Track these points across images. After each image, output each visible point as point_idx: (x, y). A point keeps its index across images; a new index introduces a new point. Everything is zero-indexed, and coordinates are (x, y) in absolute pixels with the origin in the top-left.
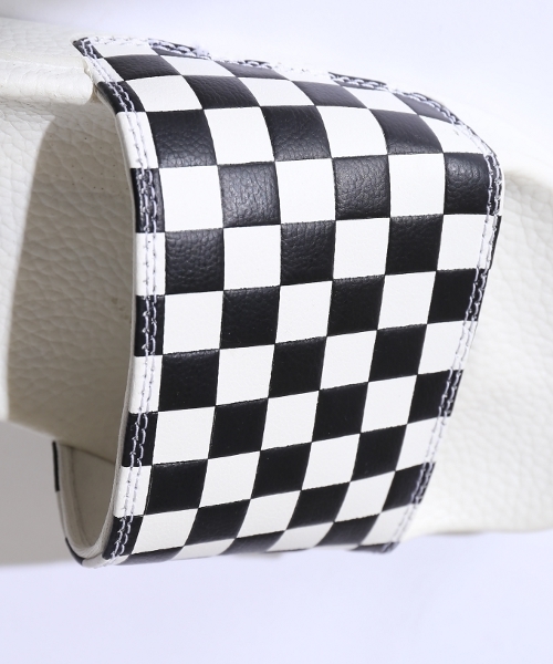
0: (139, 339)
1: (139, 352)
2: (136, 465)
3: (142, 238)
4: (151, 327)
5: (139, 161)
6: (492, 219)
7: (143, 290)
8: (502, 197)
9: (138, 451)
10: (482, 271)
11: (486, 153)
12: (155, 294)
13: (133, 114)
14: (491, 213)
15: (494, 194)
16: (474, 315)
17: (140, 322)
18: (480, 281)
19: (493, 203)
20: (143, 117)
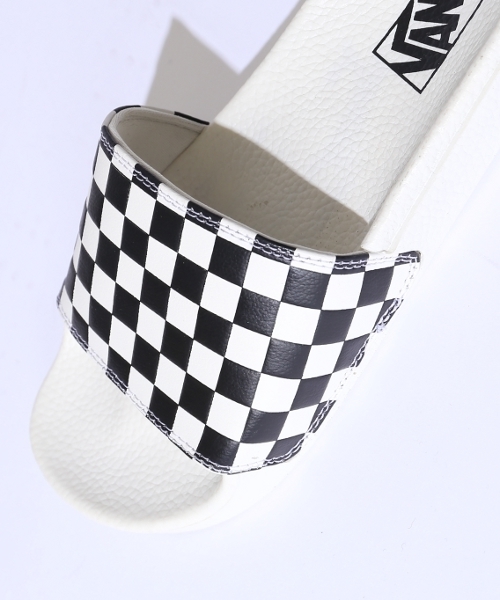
0: (198, 208)
1: (191, 205)
2: (134, 173)
3: (253, 236)
4: (202, 219)
5: (299, 256)
6: (192, 453)
7: (224, 223)
8: (201, 465)
9: (141, 178)
10: (169, 432)
11: (233, 469)
12: (219, 230)
13: (332, 266)
14: (196, 454)
15: (205, 461)
16: (149, 416)
17: (207, 213)
18: (165, 429)
19: (200, 458)
20: (329, 272)
